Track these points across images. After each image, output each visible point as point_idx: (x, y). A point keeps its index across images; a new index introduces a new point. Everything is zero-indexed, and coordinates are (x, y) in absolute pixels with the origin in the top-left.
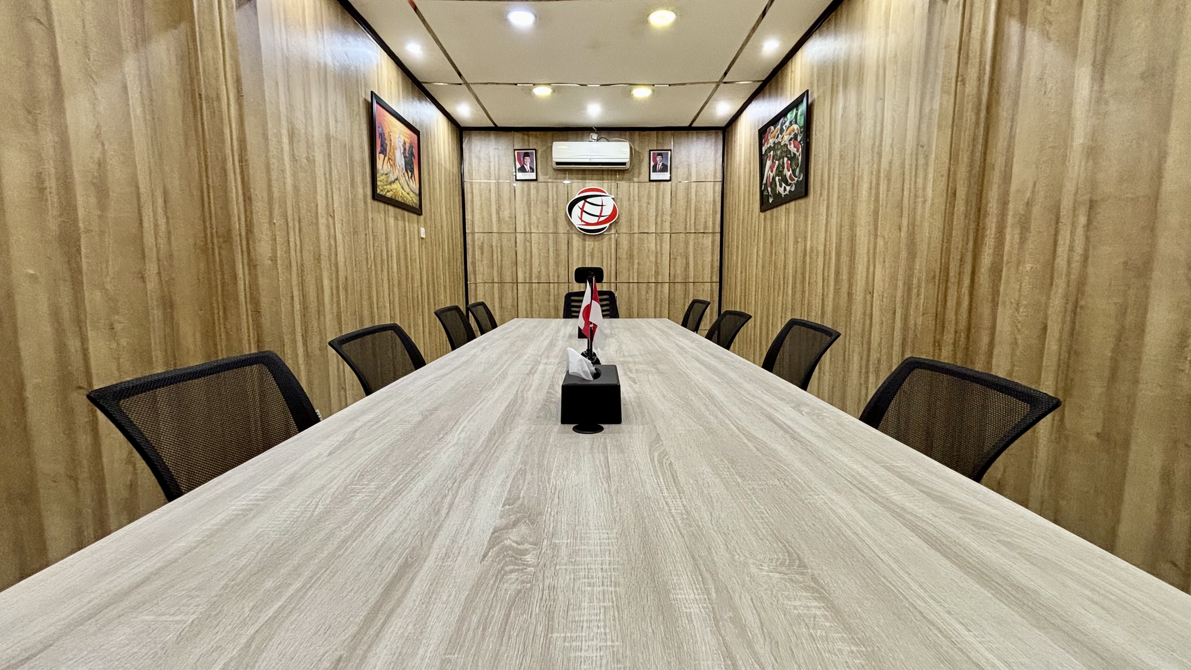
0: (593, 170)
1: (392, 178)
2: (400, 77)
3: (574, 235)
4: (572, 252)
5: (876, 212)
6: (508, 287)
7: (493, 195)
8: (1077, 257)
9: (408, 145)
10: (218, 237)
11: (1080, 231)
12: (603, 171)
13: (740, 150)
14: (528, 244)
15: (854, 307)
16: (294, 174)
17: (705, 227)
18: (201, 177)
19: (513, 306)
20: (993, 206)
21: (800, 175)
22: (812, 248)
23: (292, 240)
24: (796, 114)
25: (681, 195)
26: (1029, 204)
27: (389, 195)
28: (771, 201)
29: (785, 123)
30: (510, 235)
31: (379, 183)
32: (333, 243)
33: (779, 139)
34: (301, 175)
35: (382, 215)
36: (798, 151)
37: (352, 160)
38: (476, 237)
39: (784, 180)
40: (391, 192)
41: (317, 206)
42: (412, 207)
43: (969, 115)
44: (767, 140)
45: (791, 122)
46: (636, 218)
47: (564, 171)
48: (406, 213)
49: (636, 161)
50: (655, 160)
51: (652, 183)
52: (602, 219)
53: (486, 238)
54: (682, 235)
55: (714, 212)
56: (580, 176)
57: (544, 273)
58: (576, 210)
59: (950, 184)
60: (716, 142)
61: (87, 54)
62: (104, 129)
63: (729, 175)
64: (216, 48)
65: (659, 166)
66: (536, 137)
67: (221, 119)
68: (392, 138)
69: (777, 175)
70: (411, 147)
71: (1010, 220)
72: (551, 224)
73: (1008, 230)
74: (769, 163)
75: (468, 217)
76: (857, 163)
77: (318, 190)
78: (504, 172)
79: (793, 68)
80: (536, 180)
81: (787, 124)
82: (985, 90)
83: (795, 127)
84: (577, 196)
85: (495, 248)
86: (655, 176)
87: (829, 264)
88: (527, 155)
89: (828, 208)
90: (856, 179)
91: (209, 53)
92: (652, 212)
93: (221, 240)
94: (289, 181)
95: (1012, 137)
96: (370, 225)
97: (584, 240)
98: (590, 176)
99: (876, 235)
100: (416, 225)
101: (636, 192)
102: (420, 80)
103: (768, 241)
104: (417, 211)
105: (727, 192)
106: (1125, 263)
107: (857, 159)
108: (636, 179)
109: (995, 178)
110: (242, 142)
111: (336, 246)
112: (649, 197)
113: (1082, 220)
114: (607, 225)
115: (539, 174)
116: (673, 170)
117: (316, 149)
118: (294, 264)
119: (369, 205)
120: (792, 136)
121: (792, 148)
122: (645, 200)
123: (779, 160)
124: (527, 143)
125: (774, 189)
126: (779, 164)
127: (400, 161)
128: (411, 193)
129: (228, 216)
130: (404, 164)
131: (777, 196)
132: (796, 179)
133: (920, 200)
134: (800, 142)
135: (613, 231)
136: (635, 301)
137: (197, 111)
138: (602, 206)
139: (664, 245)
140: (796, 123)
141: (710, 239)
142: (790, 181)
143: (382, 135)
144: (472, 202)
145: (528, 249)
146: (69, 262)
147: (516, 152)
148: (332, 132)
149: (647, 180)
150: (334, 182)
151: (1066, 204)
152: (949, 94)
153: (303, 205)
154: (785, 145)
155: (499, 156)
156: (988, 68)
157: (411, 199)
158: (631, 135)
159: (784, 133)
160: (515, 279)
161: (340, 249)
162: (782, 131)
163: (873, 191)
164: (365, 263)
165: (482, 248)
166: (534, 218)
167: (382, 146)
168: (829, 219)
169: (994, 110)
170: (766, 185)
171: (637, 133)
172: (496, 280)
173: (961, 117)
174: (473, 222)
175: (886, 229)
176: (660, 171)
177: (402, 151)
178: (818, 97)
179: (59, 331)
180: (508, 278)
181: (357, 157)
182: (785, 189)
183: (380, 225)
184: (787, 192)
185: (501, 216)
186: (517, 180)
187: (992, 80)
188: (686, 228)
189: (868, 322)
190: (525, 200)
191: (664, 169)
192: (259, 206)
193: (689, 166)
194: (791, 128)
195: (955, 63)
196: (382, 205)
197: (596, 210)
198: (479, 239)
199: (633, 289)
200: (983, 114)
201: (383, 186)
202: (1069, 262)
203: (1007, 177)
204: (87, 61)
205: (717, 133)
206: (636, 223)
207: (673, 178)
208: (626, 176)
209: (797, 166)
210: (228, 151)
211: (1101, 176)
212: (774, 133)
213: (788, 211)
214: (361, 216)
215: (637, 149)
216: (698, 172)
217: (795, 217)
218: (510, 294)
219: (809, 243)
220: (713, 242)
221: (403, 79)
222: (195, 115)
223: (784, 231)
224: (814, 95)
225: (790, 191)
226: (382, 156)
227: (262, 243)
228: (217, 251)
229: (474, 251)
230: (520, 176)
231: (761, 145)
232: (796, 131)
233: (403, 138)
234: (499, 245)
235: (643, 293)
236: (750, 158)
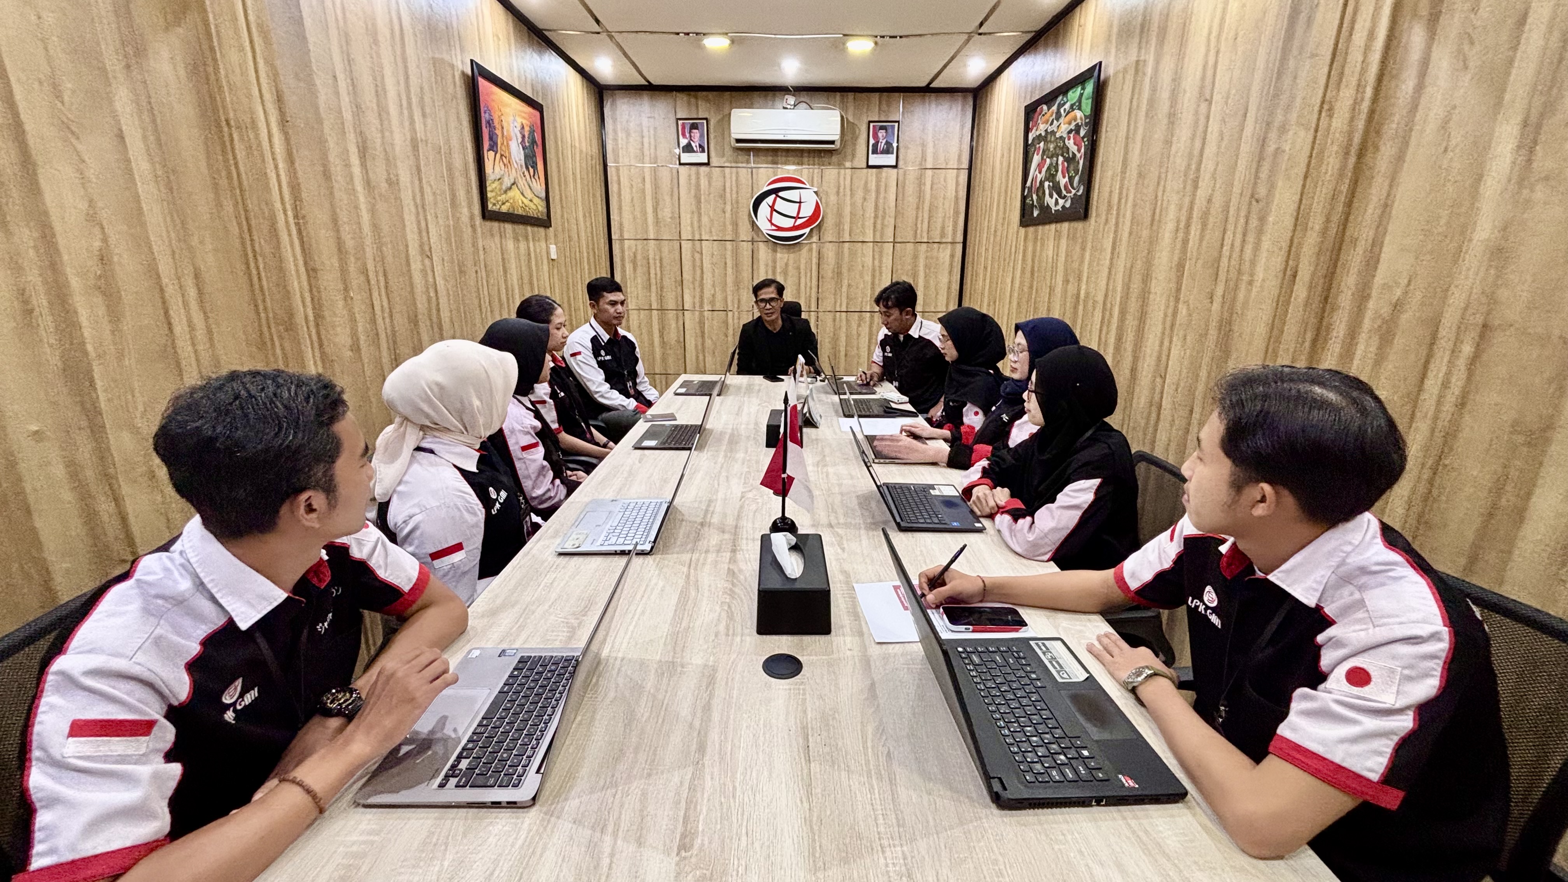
0: (788, 150)
1: (507, 182)
2: (511, 24)
3: (761, 245)
4: (758, 269)
5: (1180, 267)
6: (671, 315)
7: (648, 185)
8: (1451, 398)
9: (527, 129)
10: (277, 324)
11: (1461, 363)
12: (802, 151)
13: (997, 128)
14: (697, 256)
15: (1137, 390)
16: (373, 211)
17: (943, 234)
18: (243, 244)
19: (678, 341)
20: (1345, 299)
21: (1078, 186)
22: (1087, 294)
23: (377, 303)
24: (1081, 95)
25: (911, 189)
26: (1397, 307)
27: (504, 209)
28: (1036, 213)
29: (1064, 104)
30: (671, 243)
31: (489, 195)
32: (432, 294)
33: (1054, 128)
34: (381, 206)
35: (497, 239)
36: (1079, 151)
37: (450, 169)
38: (626, 246)
39: (1056, 188)
40: (508, 204)
41: (407, 246)
42: (538, 219)
43: (1332, 162)
44: (1036, 124)
45: (1072, 106)
46: (847, 219)
47: (748, 150)
48: (529, 228)
49: (848, 137)
50: (876, 136)
51: (870, 170)
52: (799, 222)
53: (639, 247)
54: (910, 246)
55: (956, 213)
56: (770, 158)
57: (719, 297)
58: (764, 208)
59: (1291, 262)
60: (963, 106)
61: (59, 96)
62: (100, 204)
63: (979, 162)
64: (241, 49)
65: (882, 145)
66: (708, 100)
67: (262, 156)
68: (505, 124)
69: (1047, 179)
70: (532, 132)
71: (1367, 324)
72: (730, 228)
73: (1363, 337)
74: (1036, 159)
75: (614, 217)
76: (1161, 188)
77: (407, 223)
78: (663, 154)
79: (1082, 21)
80: (708, 164)
81: (1067, 106)
82: (1361, 124)
83: (1078, 114)
84: (766, 189)
85: (651, 261)
86: (874, 160)
87: (1109, 322)
88: (694, 127)
89: (1114, 243)
90: (1158, 211)
91: (234, 57)
92: (870, 212)
93: (281, 328)
94: (365, 217)
95: (1386, 207)
96: (482, 257)
97: (775, 251)
98: (784, 159)
99: (1177, 300)
100: (543, 245)
101: (848, 182)
102: (541, 26)
103: (1029, 268)
104: (544, 222)
105: (975, 183)
106: (1515, 423)
107: (1162, 183)
108: (848, 164)
109: (1355, 258)
110: (295, 188)
111: (437, 299)
112: (866, 190)
113: (1467, 349)
114: (807, 230)
115: (712, 154)
116: (901, 151)
117: (399, 164)
118: (383, 336)
119: (479, 230)
120: (1072, 126)
121: (1070, 144)
122: (860, 194)
123: (1051, 157)
124: (694, 108)
125: (1041, 198)
126: (1051, 164)
127: (517, 153)
128: (536, 200)
129: (287, 295)
130: (523, 158)
131: (1045, 209)
132: (1073, 192)
133: (1245, 278)
134: (1083, 138)
135: (815, 239)
136: (843, 339)
137: (226, 147)
138: (800, 202)
139: (884, 260)
140: (1080, 109)
141: (948, 252)
142: (1064, 192)
143: (490, 123)
144: (619, 195)
145: (698, 263)
146: (82, 403)
147: (680, 122)
148: (420, 135)
149: (864, 165)
150: (427, 208)
151: (1450, 319)
152: (1307, 129)
153: (388, 250)
154: (1061, 137)
155: (655, 128)
156: (1369, 92)
157: (536, 207)
158: (842, 97)
159: (1061, 120)
160: (680, 303)
161: (443, 301)
162: (1058, 116)
163: (1181, 235)
164: (478, 312)
165: (634, 262)
166: (705, 219)
167: (491, 139)
168: (1115, 261)
169: (1368, 158)
170: (1030, 189)
171: (851, 95)
172: (654, 306)
173: (1321, 161)
174: (621, 224)
175: (1192, 293)
176: (882, 153)
177: (520, 140)
178: (1116, 74)
179: (85, 497)
180: (671, 304)
181: (458, 163)
182: (1057, 203)
183: (495, 256)
184: (1059, 207)
185: (660, 216)
186: (680, 164)
187: (1372, 112)
188: (915, 237)
189: (1154, 415)
190: (693, 192)
191: (887, 151)
192: (329, 280)
193: (923, 145)
194: (1072, 114)
195: (1322, 81)
196: (496, 225)
197: (792, 209)
198: (630, 248)
199: (841, 320)
200: (1352, 160)
201: (495, 197)
202: (1439, 403)
203: (1372, 262)
204: (59, 105)
205: (965, 98)
206: (847, 227)
207: (901, 163)
208: (834, 159)
209: (1077, 173)
210: (278, 205)
211: (1503, 294)
212: (1046, 116)
213: (1058, 235)
214: (468, 247)
215: (851, 119)
216: (935, 157)
217: (1068, 245)
218: (674, 325)
219: (1084, 287)
220: (952, 256)
221: (515, 27)
222: (224, 152)
223: (1050, 260)
224: (1109, 70)
225: (1063, 207)
226: (492, 153)
227: (339, 329)
228: (277, 343)
229: (623, 266)
230: (686, 158)
231: (1027, 130)
232: (1079, 121)
233: (519, 120)
234: (657, 257)
235: (854, 325)
236: (1010, 143)
